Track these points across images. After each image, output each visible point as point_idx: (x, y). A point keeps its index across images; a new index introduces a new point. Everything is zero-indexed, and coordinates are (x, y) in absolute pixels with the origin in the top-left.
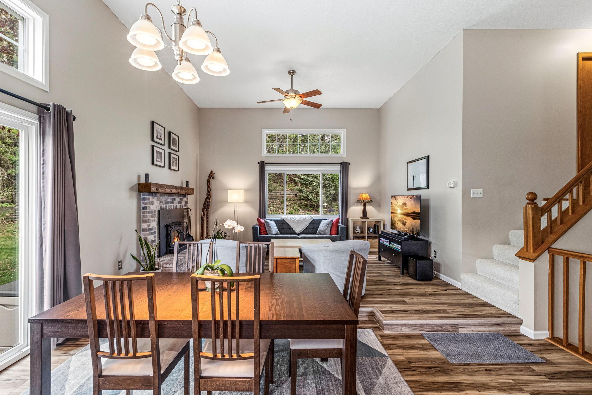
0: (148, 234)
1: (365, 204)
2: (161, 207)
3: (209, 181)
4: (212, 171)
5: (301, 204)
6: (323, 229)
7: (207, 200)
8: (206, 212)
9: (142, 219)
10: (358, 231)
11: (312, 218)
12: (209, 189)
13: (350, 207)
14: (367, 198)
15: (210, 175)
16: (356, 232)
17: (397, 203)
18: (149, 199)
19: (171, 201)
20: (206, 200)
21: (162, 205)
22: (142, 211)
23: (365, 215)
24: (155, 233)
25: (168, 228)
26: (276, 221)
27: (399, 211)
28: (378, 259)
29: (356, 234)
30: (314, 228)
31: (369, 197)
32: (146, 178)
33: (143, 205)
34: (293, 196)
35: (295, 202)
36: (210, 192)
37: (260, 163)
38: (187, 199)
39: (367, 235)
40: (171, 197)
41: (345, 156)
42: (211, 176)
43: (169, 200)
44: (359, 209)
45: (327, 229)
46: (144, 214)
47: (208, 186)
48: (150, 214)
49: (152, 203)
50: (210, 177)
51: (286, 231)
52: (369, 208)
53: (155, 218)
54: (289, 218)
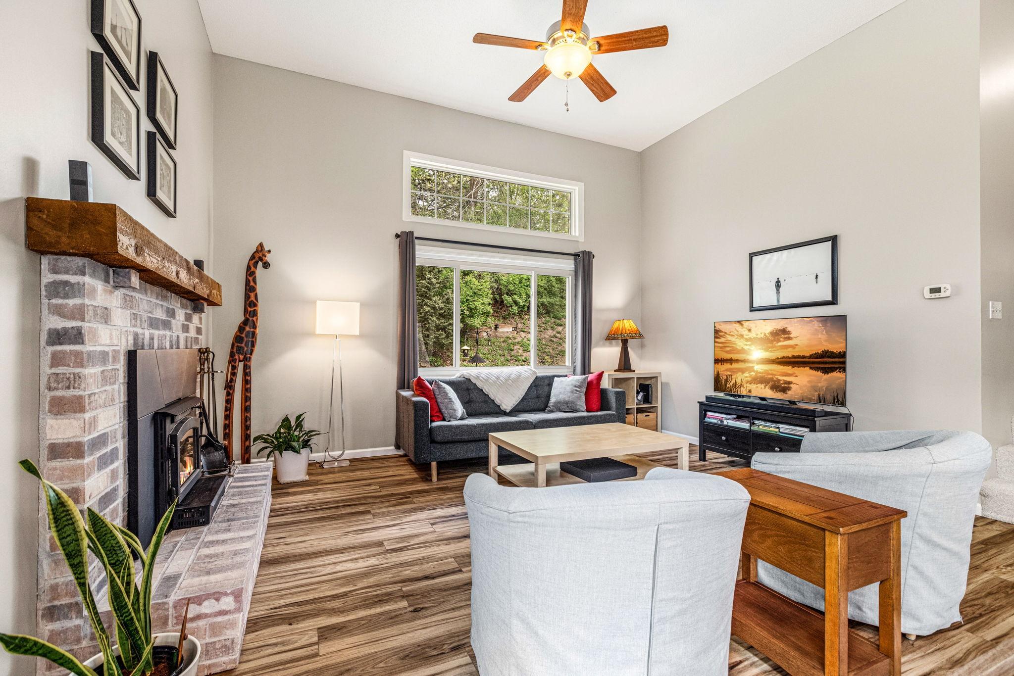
1: (625, 342)
2: (136, 335)
3: (250, 273)
4: (261, 245)
6: (565, 399)
7: (247, 329)
8: (241, 365)
9: (47, 396)
12: (252, 295)
14: (633, 329)
15: (257, 255)
19: (165, 317)
20: (241, 329)
21: (140, 331)
23: (625, 364)
24: (112, 457)
25: (163, 428)
30: (538, 397)
31: (635, 326)
32: (73, 182)
36: (255, 305)
37: (404, 237)
38: (200, 321)
39: (635, 407)
41: (582, 240)
42: (261, 259)
43: (160, 314)
44: (613, 351)
47: (250, 288)
48: (97, 369)
49: (105, 316)
50: (257, 263)
53: (116, 387)
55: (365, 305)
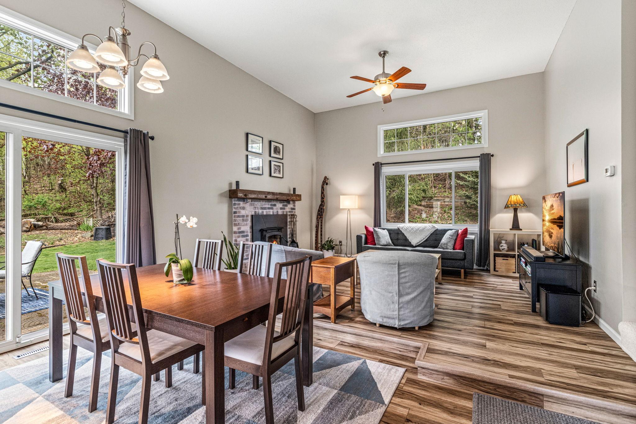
0: (239, 237)
1: (516, 210)
2: (255, 212)
3: (323, 188)
5: (471, 213)
6: (445, 242)
8: (320, 219)
9: (233, 223)
10: (503, 248)
11: (434, 227)
12: (323, 195)
13: (495, 214)
14: (519, 202)
16: (501, 248)
17: (546, 207)
18: (239, 204)
19: (270, 206)
20: (320, 207)
21: (257, 211)
22: (233, 215)
23: (516, 226)
24: (247, 236)
25: (263, 233)
26: (389, 231)
27: (547, 218)
28: (519, 288)
29: (501, 251)
31: (521, 199)
32: (236, 185)
33: (234, 210)
34: (461, 204)
35: (463, 211)
36: (324, 198)
37: (375, 165)
38: (294, 206)
39: (516, 253)
40: (270, 203)
41: (486, 146)
42: (325, 182)
43: (267, 206)
45: (449, 242)
46: (235, 218)
47: (322, 193)
48: (241, 219)
49: (244, 208)
51: (400, 242)
52: (523, 216)
53: (248, 222)
54: (405, 227)
55: (361, 196)
